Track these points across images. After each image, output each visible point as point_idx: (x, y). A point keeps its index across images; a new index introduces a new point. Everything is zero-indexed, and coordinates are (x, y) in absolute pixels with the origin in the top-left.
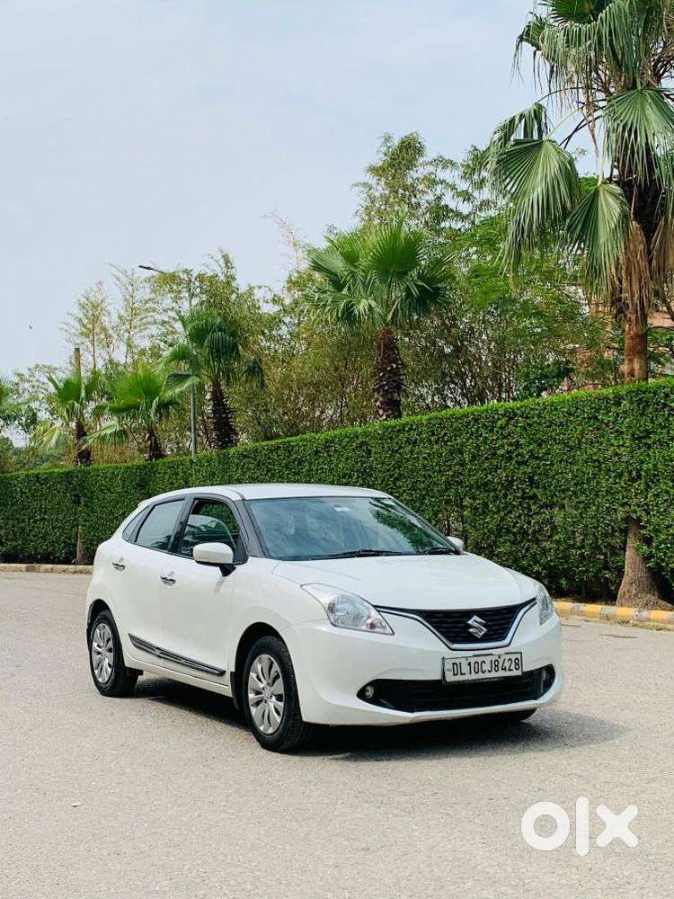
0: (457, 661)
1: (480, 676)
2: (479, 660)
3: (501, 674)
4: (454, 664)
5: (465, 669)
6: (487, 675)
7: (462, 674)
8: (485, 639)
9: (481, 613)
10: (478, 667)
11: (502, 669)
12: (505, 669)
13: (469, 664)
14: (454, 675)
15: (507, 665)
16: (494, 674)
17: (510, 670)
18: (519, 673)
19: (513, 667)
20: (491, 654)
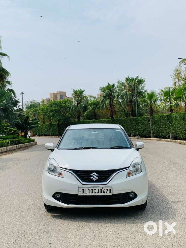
0: (84, 188)
1: (93, 194)
2: (93, 188)
3: (103, 194)
4: (82, 189)
5: (87, 191)
6: (96, 194)
7: (85, 193)
8: (96, 181)
9: (97, 172)
10: (93, 191)
11: (103, 192)
12: (105, 193)
13: (89, 190)
14: (82, 193)
15: (105, 191)
16: (99, 194)
17: (106, 193)
18: (111, 194)
19: (108, 192)
20: (99, 187)
